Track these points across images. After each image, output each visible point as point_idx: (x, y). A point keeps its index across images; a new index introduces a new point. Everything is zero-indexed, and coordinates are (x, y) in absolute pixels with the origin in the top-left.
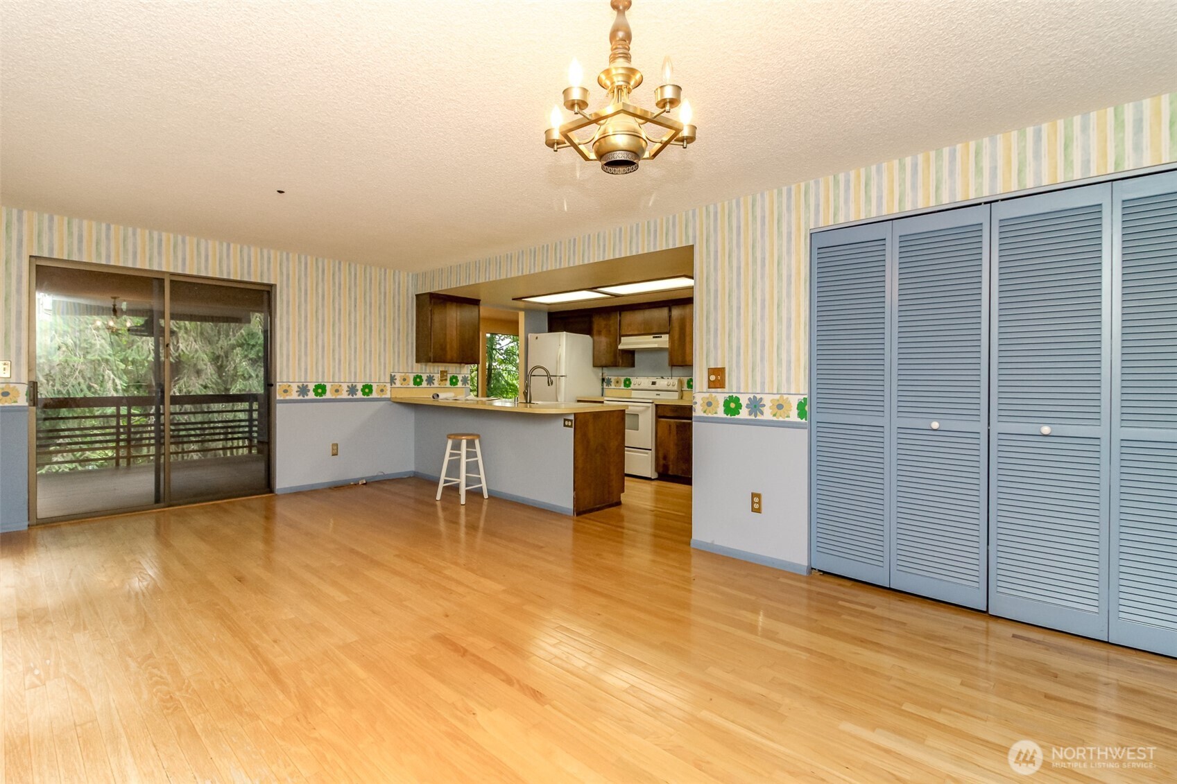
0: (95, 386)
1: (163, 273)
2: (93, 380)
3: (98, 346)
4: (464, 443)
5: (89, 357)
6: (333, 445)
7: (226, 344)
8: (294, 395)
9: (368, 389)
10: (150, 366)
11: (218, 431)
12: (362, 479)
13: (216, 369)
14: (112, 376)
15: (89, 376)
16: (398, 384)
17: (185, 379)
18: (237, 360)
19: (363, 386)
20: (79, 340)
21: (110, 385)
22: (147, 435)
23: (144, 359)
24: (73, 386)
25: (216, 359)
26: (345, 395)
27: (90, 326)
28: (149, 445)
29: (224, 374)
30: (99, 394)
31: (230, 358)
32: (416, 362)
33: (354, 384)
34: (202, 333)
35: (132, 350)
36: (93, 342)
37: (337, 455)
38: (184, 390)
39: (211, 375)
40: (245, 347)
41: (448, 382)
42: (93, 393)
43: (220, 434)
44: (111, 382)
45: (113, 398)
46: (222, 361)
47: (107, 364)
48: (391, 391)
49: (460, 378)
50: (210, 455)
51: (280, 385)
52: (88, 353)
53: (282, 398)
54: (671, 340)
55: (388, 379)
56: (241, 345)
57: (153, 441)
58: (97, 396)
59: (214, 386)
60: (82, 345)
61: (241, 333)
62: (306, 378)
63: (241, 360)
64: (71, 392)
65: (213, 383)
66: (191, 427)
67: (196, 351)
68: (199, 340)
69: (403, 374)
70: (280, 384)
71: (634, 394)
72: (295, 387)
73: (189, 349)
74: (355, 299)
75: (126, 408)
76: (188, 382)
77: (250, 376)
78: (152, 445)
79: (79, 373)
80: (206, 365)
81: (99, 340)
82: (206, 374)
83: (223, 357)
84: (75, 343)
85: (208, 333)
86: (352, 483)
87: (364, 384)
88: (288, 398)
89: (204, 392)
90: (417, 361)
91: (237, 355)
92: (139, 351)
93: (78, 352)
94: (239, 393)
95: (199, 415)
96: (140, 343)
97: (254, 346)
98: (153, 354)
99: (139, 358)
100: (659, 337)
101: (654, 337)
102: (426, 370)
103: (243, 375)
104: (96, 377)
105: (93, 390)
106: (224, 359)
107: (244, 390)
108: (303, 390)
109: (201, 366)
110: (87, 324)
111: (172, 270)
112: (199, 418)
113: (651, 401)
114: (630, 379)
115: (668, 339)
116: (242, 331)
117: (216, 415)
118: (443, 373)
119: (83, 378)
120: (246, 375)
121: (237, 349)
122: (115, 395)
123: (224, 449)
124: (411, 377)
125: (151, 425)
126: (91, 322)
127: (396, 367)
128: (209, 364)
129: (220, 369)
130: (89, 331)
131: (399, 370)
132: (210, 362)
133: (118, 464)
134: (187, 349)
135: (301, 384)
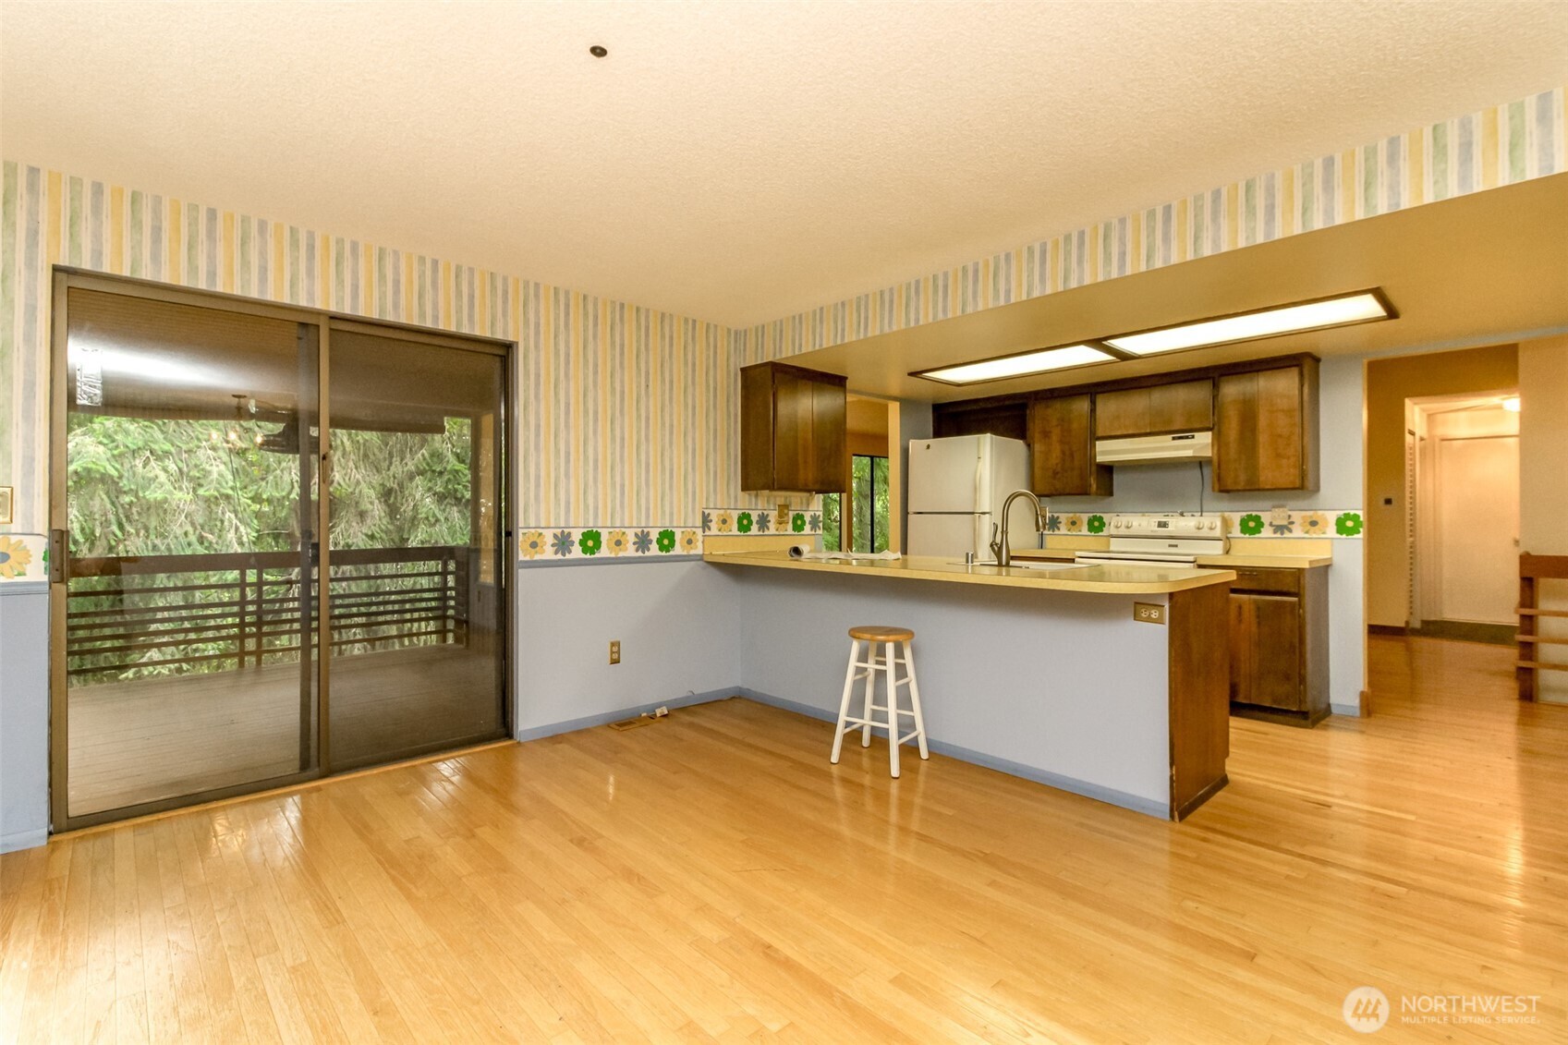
0: (210, 537)
1: (318, 313)
2: (206, 528)
3: (215, 475)
4: (890, 648)
5: (201, 492)
6: (613, 644)
7: (400, 470)
8: (548, 553)
9: (667, 538)
10: (292, 506)
11: (390, 607)
12: (660, 705)
13: (387, 510)
14: (235, 521)
15: (201, 521)
16: (714, 530)
17: (343, 526)
18: (418, 496)
19: (660, 533)
20: (187, 466)
21: (231, 535)
22: (289, 616)
23: (284, 497)
24: (176, 538)
25: (386, 494)
26: (630, 551)
27: (204, 443)
28: (290, 632)
29: (398, 517)
30: (216, 550)
31: (406, 492)
32: (742, 490)
33: (646, 530)
34: (366, 456)
35: (267, 483)
36: (208, 468)
37: (619, 662)
38: (342, 543)
39: (380, 519)
40: (429, 474)
41: (790, 526)
42: (206, 548)
43: (393, 612)
44: (233, 531)
45: (236, 555)
46: (396, 498)
47: (229, 503)
48: (703, 542)
49: (807, 519)
50: (379, 647)
51: (524, 534)
52: (200, 485)
53: (528, 558)
54: (1219, 440)
55: (699, 522)
56: (421, 473)
57: (296, 626)
58: (213, 552)
59: (384, 536)
60: (191, 474)
61: (423, 455)
62: (567, 520)
63: (423, 495)
64: (173, 547)
65: (382, 531)
66: (352, 600)
67: (358, 483)
68: (362, 467)
69: (722, 512)
70: (525, 531)
71: (1116, 545)
72: (549, 537)
73: (347, 479)
74: (647, 373)
75: (255, 571)
76: (347, 530)
77: (437, 520)
78: (296, 631)
79: (186, 517)
80: (372, 503)
81: (217, 466)
82: (373, 517)
83: (396, 492)
84: (180, 470)
85: (374, 454)
86: (644, 714)
87: (662, 530)
88: (537, 557)
89: (369, 545)
90: (745, 488)
91: (417, 487)
92: (277, 484)
93: (185, 484)
94: (420, 546)
95: (364, 581)
96: (278, 472)
97: (441, 473)
98: (297, 489)
99: (277, 495)
100: (1187, 437)
101: (1174, 439)
102: (756, 504)
103: (427, 518)
104: (212, 523)
105: (206, 544)
106: (399, 493)
107: (429, 542)
108: (563, 543)
109: (365, 506)
110: (198, 439)
111: (333, 308)
112: (363, 586)
113: (1191, 559)
114: (1101, 518)
115: (1210, 441)
116: (423, 451)
117: (387, 581)
118: (783, 509)
119: (193, 524)
120: (432, 520)
121: (417, 478)
122: (239, 551)
123: (400, 637)
124: (735, 515)
125: (294, 599)
126: (206, 437)
127: (712, 499)
128: (377, 501)
129: (393, 511)
130: (202, 451)
131: (715, 504)
132: (378, 499)
133: (241, 663)
134: (344, 479)
135: (560, 530)
